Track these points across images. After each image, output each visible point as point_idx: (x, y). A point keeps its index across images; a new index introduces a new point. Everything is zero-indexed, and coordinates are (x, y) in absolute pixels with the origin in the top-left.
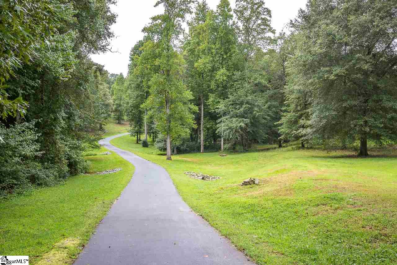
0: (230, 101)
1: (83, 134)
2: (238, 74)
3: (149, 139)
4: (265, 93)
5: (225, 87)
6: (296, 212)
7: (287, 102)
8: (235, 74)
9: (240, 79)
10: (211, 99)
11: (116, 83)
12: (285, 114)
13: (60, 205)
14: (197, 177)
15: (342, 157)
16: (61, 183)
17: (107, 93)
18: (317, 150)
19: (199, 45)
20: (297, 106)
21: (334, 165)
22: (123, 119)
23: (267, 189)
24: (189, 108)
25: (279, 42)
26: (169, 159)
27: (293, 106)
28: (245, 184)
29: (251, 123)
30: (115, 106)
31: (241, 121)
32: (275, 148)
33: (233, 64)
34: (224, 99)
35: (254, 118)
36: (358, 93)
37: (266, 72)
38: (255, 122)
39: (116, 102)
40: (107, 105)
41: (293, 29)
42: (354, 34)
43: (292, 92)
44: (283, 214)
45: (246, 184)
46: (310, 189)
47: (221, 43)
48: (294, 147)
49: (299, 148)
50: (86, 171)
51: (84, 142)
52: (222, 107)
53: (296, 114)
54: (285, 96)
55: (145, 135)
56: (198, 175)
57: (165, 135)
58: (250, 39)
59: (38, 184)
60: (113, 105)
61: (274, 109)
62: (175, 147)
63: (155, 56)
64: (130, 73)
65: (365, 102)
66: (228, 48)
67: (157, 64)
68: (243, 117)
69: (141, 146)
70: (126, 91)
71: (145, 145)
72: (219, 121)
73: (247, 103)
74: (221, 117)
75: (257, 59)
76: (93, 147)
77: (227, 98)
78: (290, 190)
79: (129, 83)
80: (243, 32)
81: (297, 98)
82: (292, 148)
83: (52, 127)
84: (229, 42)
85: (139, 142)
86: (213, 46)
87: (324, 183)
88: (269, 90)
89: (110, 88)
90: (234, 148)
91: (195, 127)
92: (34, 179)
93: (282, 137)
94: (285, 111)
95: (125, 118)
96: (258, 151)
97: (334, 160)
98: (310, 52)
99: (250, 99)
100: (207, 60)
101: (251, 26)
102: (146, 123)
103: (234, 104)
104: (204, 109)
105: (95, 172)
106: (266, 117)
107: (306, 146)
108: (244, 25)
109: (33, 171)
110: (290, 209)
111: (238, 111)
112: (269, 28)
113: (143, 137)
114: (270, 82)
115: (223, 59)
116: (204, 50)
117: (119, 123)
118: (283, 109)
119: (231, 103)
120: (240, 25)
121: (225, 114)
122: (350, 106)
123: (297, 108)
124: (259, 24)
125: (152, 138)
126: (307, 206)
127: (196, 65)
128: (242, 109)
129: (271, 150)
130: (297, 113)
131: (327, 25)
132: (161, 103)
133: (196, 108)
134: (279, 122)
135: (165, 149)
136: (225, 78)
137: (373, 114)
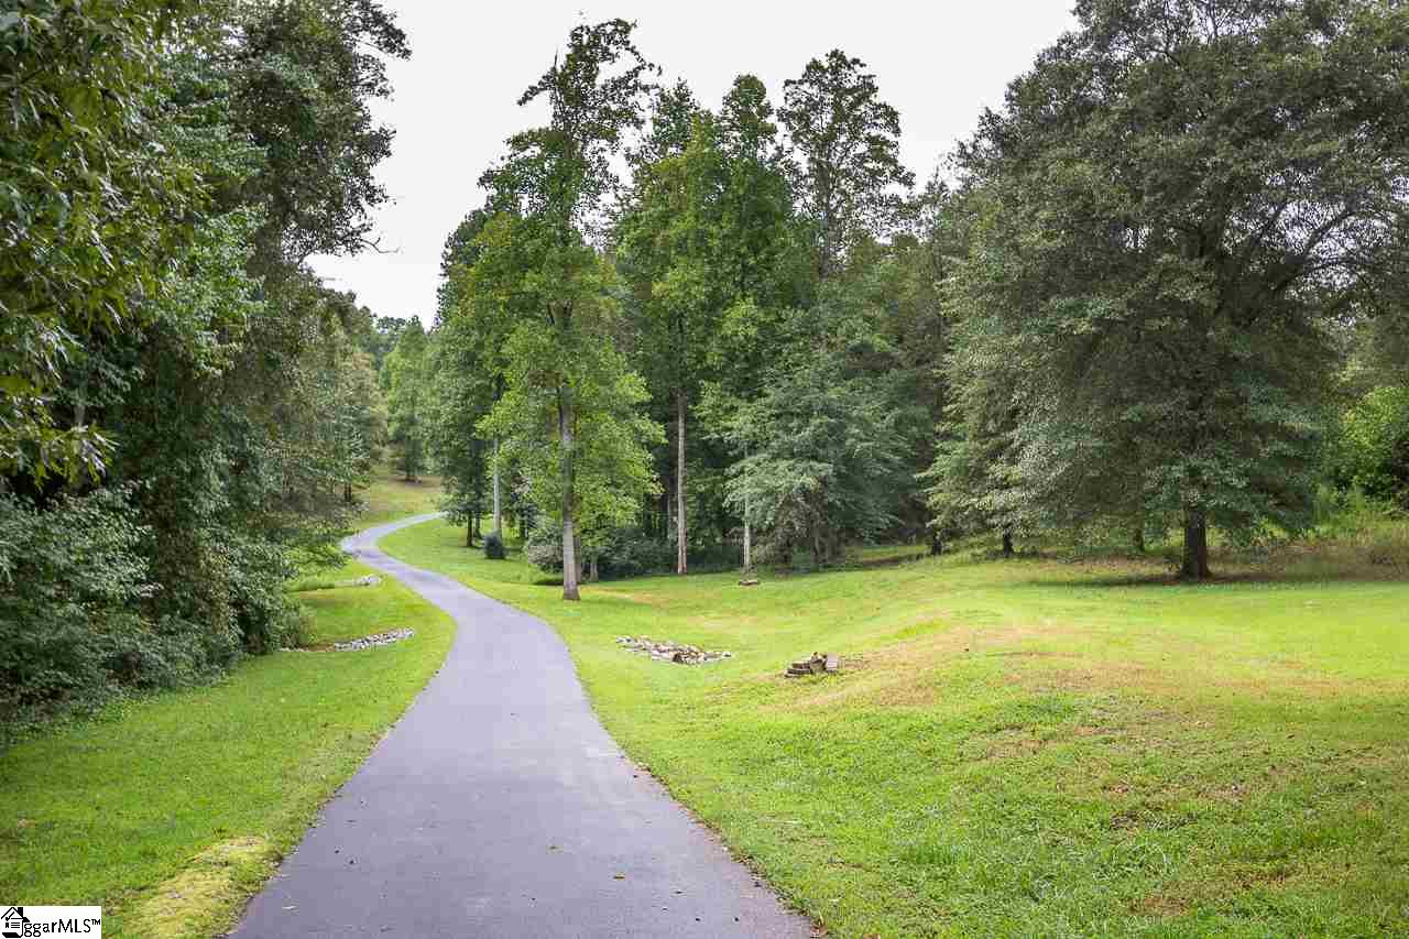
0: (770, 407)
1: (289, 519)
2: (794, 316)
3: (509, 533)
4: (885, 377)
5: (755, 361)
6: (929, 753)
7: (953, 406)
8: (783, 317)
9: (802, 334)
10: (708, 400)
11: (397, 349)
12: (946, 445)
13: (213, 747)
14: (656, 652)
15: (1129, 582)
16: (216, 679)
17: (368, 382)
18: (1050, 562)
19: (666, 224)
20: (985, 418)
21: (1092, 609)
22: (422, 469)
23: (862, 685)
24: (636, 430)
25: (928, 213)
26: (572, 596)
27: (972, 420)
28: (798, 671)
29: (839, 475)
30: (396, 425)
31: (805, 470)
32: (919, 557)
33: (780, 286)
34: (750, 400)
35: (847, 459)
36: (1172, 378)
37: (886, 309)
38: (851, 472)
39: (400, 412)
40: (370, 423)
41: (968, 172)
42: (1152, 192)
43: (969, 374)
44: (891, 758)
45: (799, 673)
46: (988, 683)
47: (739, 220)
48: (978, 551)
49: (993, 556)
50: (298, 639)
51: (292, 547)
52: (741, 423)
53: (982, 444)
54: (947, 387)
55: (494, 521)
56: (663, 648)
57: (557, 518)
58: (833, 202)
59: (141, 685)
60: (389, 421)
61: (915, 429)
62: (594, 559)
63: (523, 264)
64: (444, 315)
65: (1193, 408)
66: (761, 235)
67: (528, 288)
68: (815, 458)
69: (482, 554)
70: (431, 377)
71: (495, 550)
72: (734, 471)
73: (827, 410)
74: (741, 457)
75: (855, 268)
76: (320, 563)
77: (761, 395)
78: (927, 688)
79: (439, 349)
80: (811, 181)
81: (984, 395)
82: (974, 555)
83: (185, 499)
84: (764, 214)
85: (474, 543)
86: (714, 229)
87: (1033, 664)
88: (899, 366)
89: (377, 365)
90: (786, 559)
91: (656, 490)
92: (126, 669)
93: (938, 521)
94: (947, 436)
95: (430, 462)
96: (866, 566)
97: (1099, 591)
98: (1016, 247)
99: (834, 396)
100: (694, 274)
101: (834, 161)
102: (496, 477)
103: (783, 414)
104: (687, 431)
105: (327, 644)
106: (888, 456)
107: (1017, 548)
108: (811, 160)
109: (125, 643)
110: (915, 744)
111: (796, 439)
112: (892, 168)
113: (489, 526)
114: (900, 340)
115: (746, 269)
116: (685, 239)
117: (409, 481)
118: (941, 428)
119: (775, 411)
120: (800, 158)
121: (753, 448)
122: (1143, 418)
123: (983, 425)
124: (859, 156)
125: (517, 528)
126: (966, 734)
127: (657, 288)
128: (807, 433)
129: (906, 564)
130: (987, 442)
131: (1069, 161)
132: (545, 413)
133: (658, 431)
134: (930, 473)
135: (559, 566)
136: (753, 331)
137: (1218, 445)
